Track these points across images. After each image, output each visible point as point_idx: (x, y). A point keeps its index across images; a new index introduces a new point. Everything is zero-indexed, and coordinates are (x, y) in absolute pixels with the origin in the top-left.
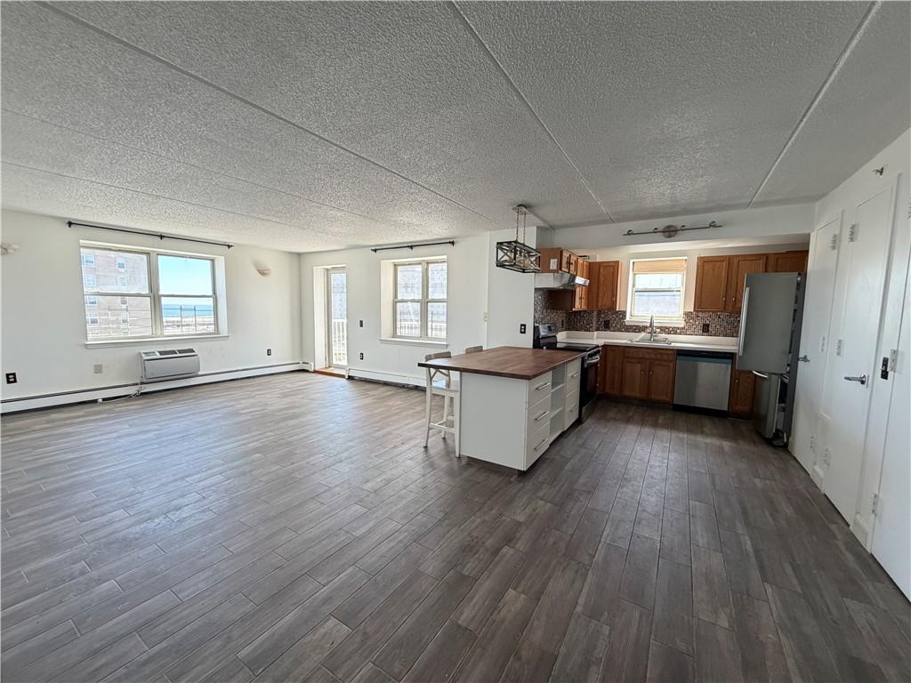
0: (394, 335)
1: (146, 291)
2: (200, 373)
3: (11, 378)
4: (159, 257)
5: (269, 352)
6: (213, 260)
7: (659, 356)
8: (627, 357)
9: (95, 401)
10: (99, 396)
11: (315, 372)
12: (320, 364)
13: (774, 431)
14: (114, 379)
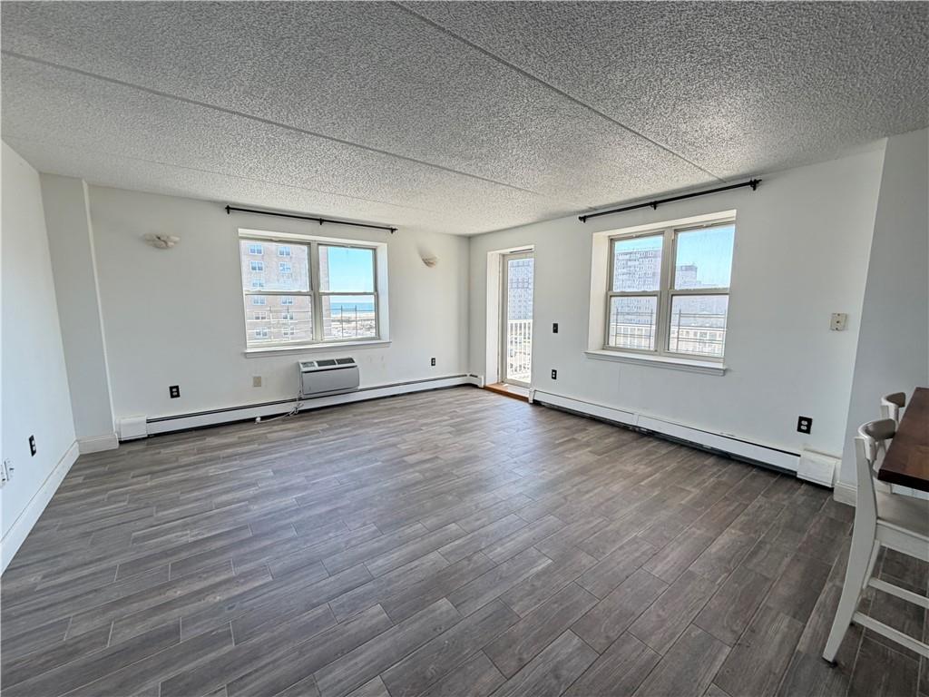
0: (605, 346)
1: (306, 289)
2: (360, 388)
3: (175, 392)
4: (320, 247)
5: (433, 362)
6: (374, 250)
9: (253, 420)
10: (257, 413)
11: (485, 388)
12: (491, 379)
14: (272, 395)
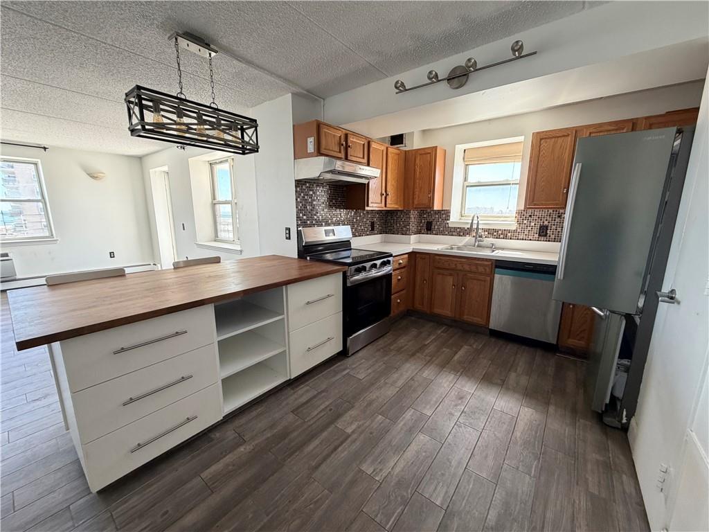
0: (216, 238)
5: (111, 255)
6: (36, 164)
7: (474, 268)
8: (439, 268)
13: (607, 401)
